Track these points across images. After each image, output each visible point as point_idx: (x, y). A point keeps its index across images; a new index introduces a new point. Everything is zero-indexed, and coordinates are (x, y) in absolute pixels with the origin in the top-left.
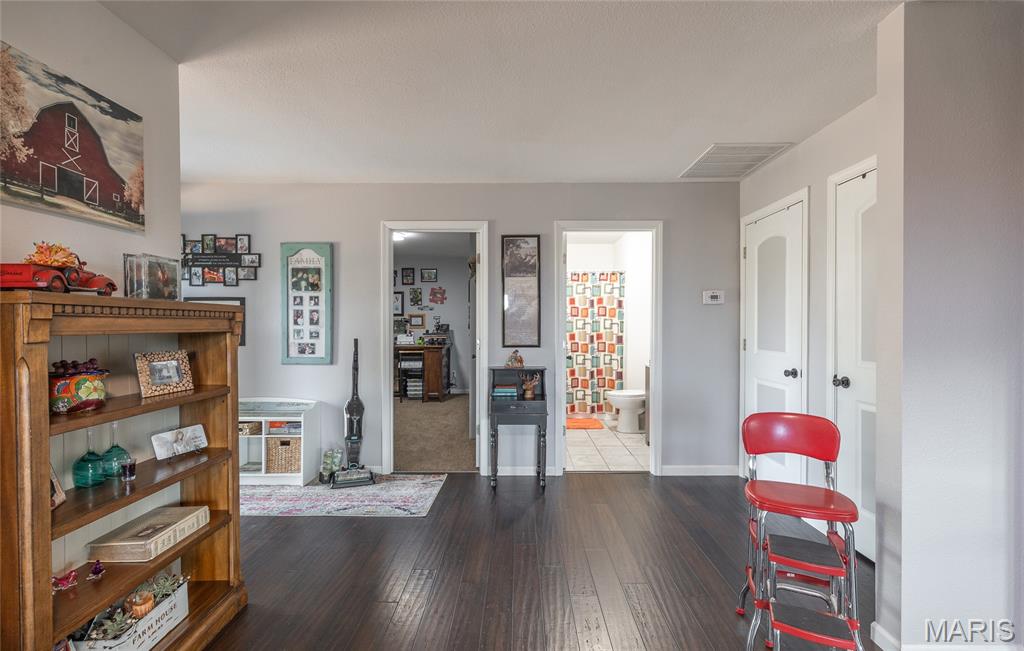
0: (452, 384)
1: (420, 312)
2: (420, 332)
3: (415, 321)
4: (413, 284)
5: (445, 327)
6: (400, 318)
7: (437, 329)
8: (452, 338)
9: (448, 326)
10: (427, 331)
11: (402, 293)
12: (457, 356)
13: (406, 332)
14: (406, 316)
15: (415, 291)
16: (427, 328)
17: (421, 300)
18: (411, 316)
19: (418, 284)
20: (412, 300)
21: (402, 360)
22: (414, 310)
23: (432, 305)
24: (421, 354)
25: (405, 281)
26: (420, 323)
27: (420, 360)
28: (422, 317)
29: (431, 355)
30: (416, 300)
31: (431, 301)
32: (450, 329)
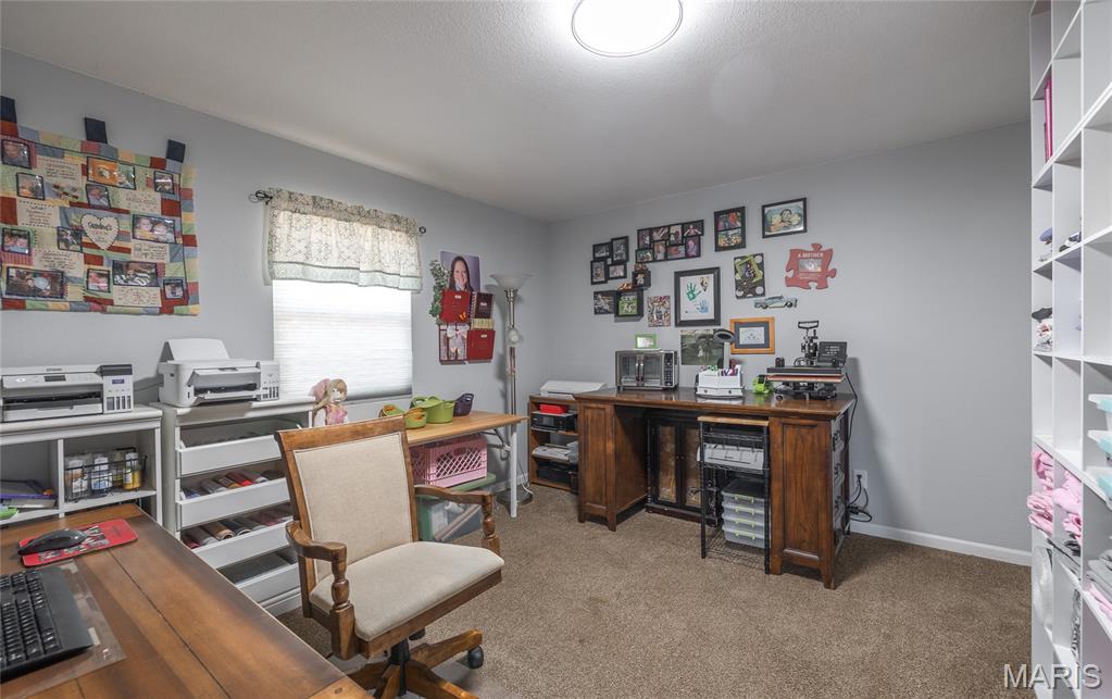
0: (856, 510)
1: (761, 314)
2: (759, 364)
3: (745, 336)
4: (742, 245)
5: (835, 350)
6: (710, 330)
7: (810, 356)
8: (854, 380)
9: (843, 346)
10: (780, 362)
11: (715, 271)
12: (871, 433)
13: (720, 365)
14: (726, 325)
15: (747, 263)
16: (779, 355)
17: (762, 283)
18: (738, 324)
19: (755, 243)
20: (738, 285)
21: (708, 440)
22: (745, 309)
23: (793, 293)
24: (759, 429)
25: (721, 243)
26: (762, 341)
27: (758, 446)
28: (765, 324)
29: (790, 433)
30: (750, 284)
31: (790, 283)
32: (850, 354)
